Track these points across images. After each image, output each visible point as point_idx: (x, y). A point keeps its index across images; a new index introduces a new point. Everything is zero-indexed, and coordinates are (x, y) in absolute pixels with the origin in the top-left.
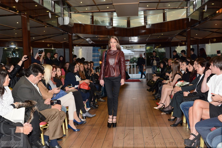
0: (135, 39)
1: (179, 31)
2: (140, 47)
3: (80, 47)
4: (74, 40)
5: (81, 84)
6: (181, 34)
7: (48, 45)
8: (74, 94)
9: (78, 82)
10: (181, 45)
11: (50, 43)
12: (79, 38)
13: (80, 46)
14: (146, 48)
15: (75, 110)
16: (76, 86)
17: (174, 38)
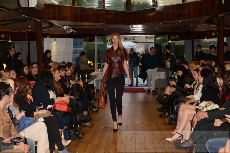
0: (139, 28)
1: (206, 18)
2: (146, 38)
3: (53, 39)
4: (45, 28)
5: (57, 104)
6: (209, 21)
7: (3, 36)
8: (47, 121)
9: (53, 100)
10: (210, 37)
11: (5, 33)
12: (52, 25)
13: (53, 37)
14: (155, 40)
15: (48, 146)
16: (49, 107)
17: (199, 26)
